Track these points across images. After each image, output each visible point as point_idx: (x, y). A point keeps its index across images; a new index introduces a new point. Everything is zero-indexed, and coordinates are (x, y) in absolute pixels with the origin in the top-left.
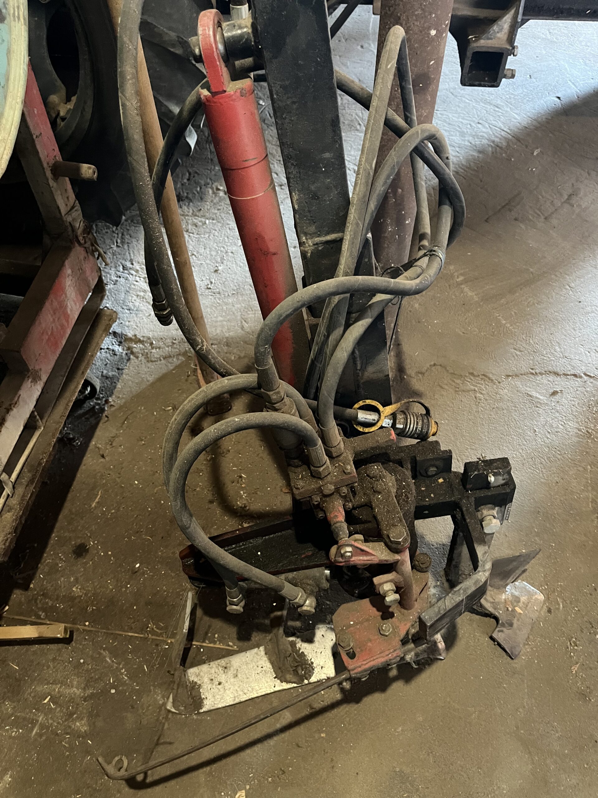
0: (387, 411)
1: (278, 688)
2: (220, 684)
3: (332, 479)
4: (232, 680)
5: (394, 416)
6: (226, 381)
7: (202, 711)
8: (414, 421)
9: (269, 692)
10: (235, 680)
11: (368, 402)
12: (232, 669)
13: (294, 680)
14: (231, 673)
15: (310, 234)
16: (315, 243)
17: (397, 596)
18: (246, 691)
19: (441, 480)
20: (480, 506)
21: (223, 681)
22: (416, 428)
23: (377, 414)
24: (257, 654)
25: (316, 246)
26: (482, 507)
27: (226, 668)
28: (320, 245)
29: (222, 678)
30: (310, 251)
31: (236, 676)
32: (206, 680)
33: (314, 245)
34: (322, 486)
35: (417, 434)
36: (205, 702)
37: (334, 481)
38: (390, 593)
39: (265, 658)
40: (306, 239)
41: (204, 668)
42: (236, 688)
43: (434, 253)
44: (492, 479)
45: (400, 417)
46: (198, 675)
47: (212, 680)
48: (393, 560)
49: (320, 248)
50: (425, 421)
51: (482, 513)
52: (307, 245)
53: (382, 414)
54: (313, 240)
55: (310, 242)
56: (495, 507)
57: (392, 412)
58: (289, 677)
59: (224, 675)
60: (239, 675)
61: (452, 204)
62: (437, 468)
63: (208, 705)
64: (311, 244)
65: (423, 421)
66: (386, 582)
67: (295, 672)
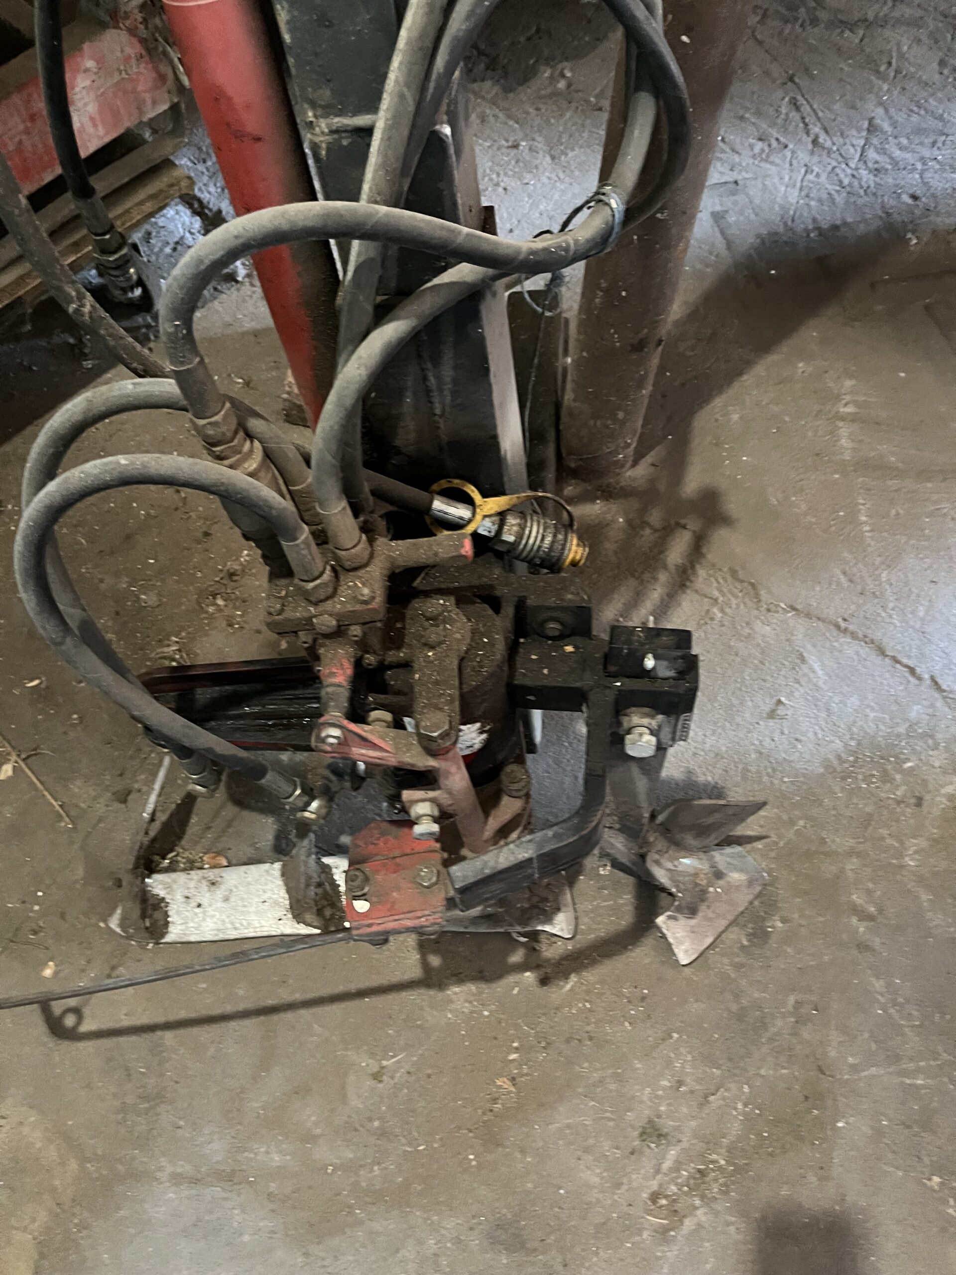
0: (489, 507)
1: (288, 931)
2: (199, 906)
3: (334, 607)
4: (220, 904)
5: (502, 516)
6: (131, 387)
7: (163, 941)
8: (538, 532)
9: (274, 933)
10: (223, 905)
11: (456, 482)
12: (223, 887)
13: (315, 924)
14: (220, 893)
15: (324, 107)
16: (334, 128)
17: (435, 828)
18: (238, 925)
19: (569, 649)
20: (629, 708)
21: (205, 902)
22: (540, 547)
23: (471, 507)
24: (267, 871)
25: (336, 136)
26: (634, 709)
27: (213, 884)
28: (344, 135)
29: (205, 897)
30: (324, 146)
31: (226, 899)
32: (179, 897)
33: (332, 132)
34: (315, 616)
35: (540, 558)
36: (171, 928)
37: (336, 610)
38: (425, 820)
39: (280, 882)
40: (315, 116)
41: (180, 877)
42: (224, 917)
43: (602, 197)
44: (650, 663)
45: (512, 521)
46: (168, 887)
47: (187, 897)
48: (426, 767)
49: (345, 142)
50: (560, 537)
51: (630, 720)
52: (317, 129)
53: (478, 510)
54: (328, 121)
55: (323, 125)
56: (658, 714)
57: (499, 510)
58: (309, 917)
59: (207, 895)
60: (232, 899)
61: (657, 94)
62: (562, 624)
63: (174, 934)
64: (326, 130)
65: (555, 536)
66: (423, 800)
67: (320, 913)
